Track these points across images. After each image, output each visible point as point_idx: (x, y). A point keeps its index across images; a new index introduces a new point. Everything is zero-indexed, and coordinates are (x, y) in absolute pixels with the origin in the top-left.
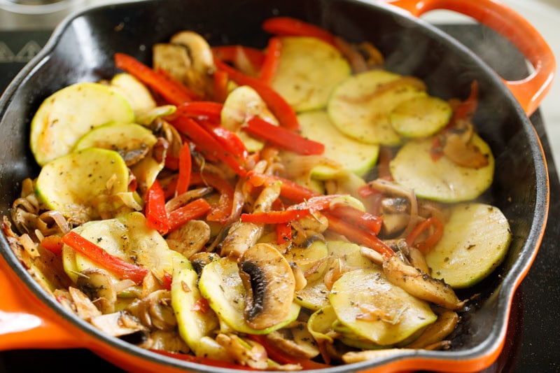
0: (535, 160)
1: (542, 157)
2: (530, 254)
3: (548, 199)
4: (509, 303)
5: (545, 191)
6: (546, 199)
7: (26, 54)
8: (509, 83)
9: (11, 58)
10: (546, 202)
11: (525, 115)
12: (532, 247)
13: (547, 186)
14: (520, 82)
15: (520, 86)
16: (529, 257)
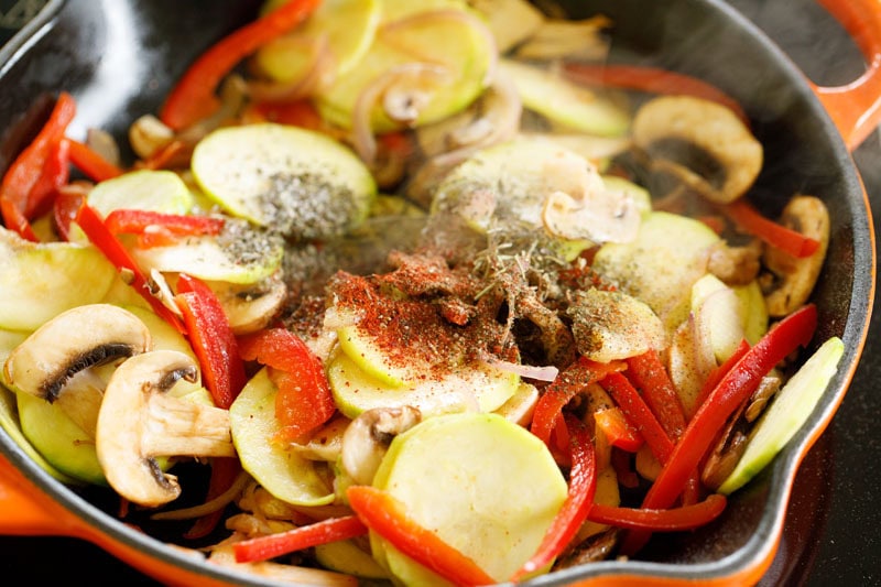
0: (855, 230)
1: (867, 224)
2: (832, 396)
3: (872, 301)
5: (866, 285)
6: (868, 299)
7: (22, 15)
10: (867, 305)
11: (844, 149)
13: (870, 277)
16: (830, 402)
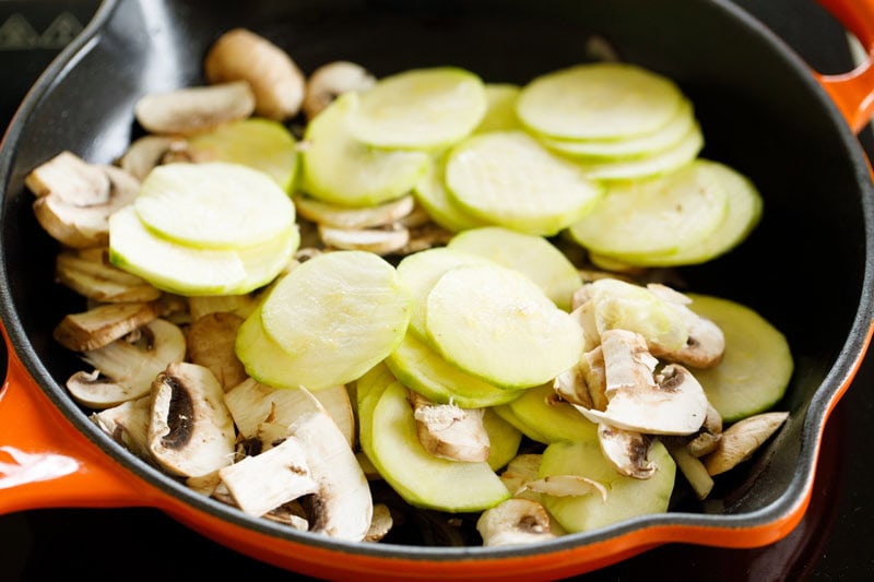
4: (819, 436)
7: (57, 35)
8: (827, 79)
9: (33, 41)
11: (850, 132)
12: (857, 345)
14: (844, 78)
15: (843, 84)
